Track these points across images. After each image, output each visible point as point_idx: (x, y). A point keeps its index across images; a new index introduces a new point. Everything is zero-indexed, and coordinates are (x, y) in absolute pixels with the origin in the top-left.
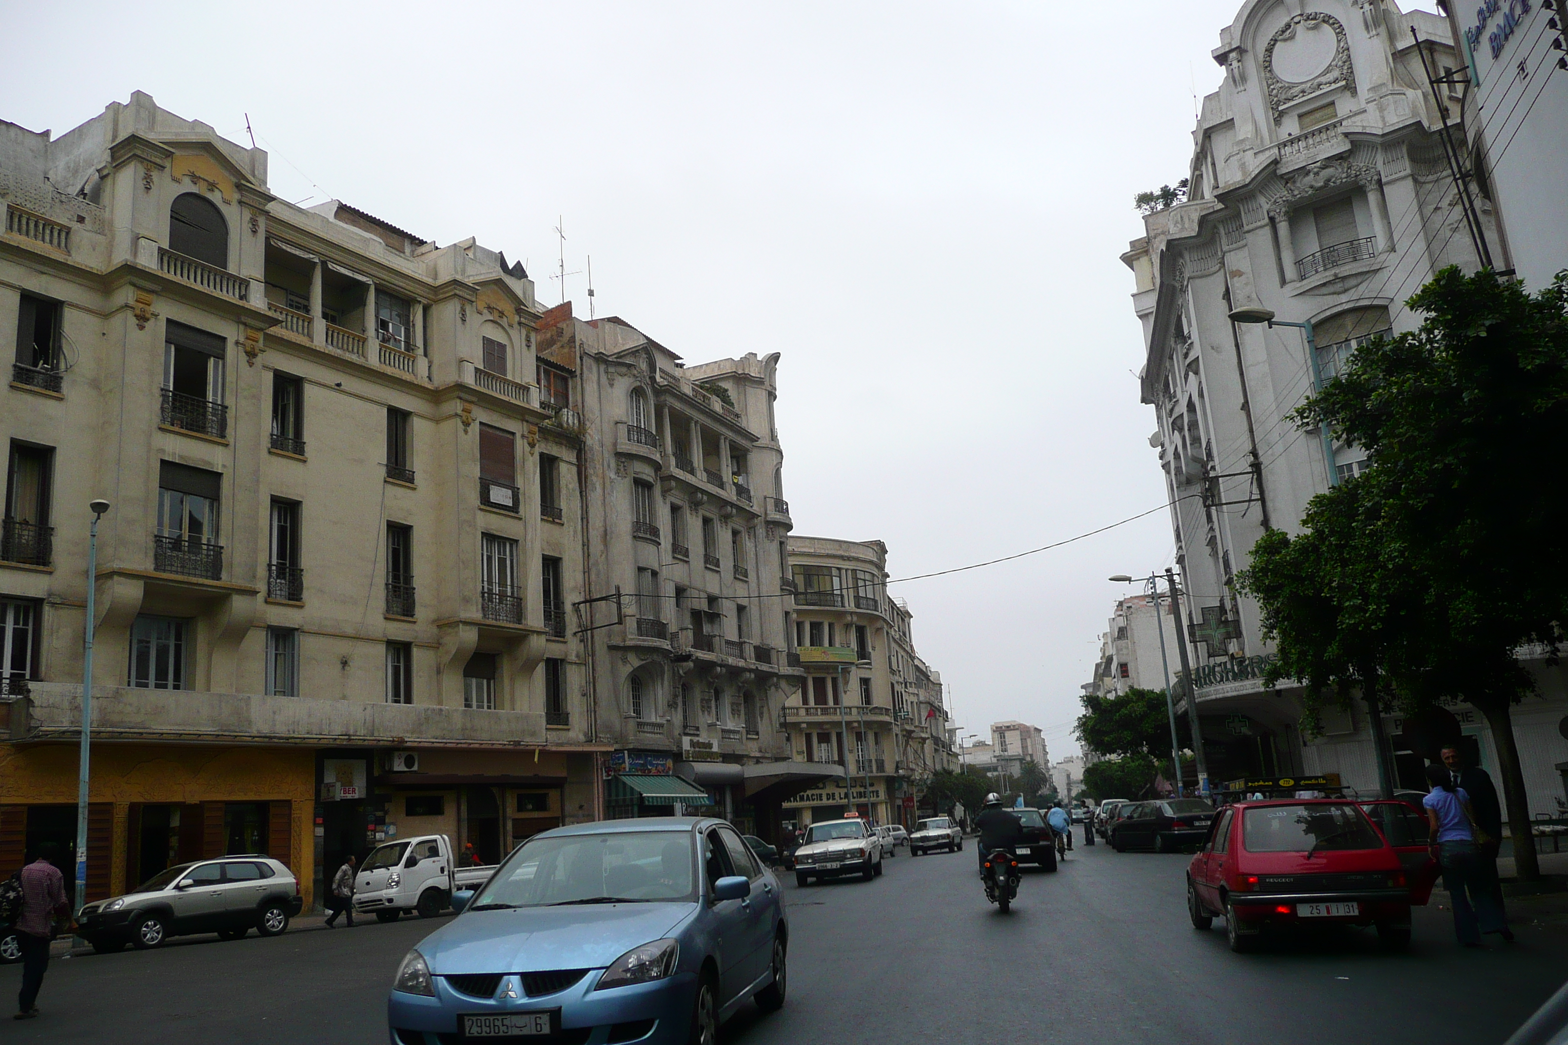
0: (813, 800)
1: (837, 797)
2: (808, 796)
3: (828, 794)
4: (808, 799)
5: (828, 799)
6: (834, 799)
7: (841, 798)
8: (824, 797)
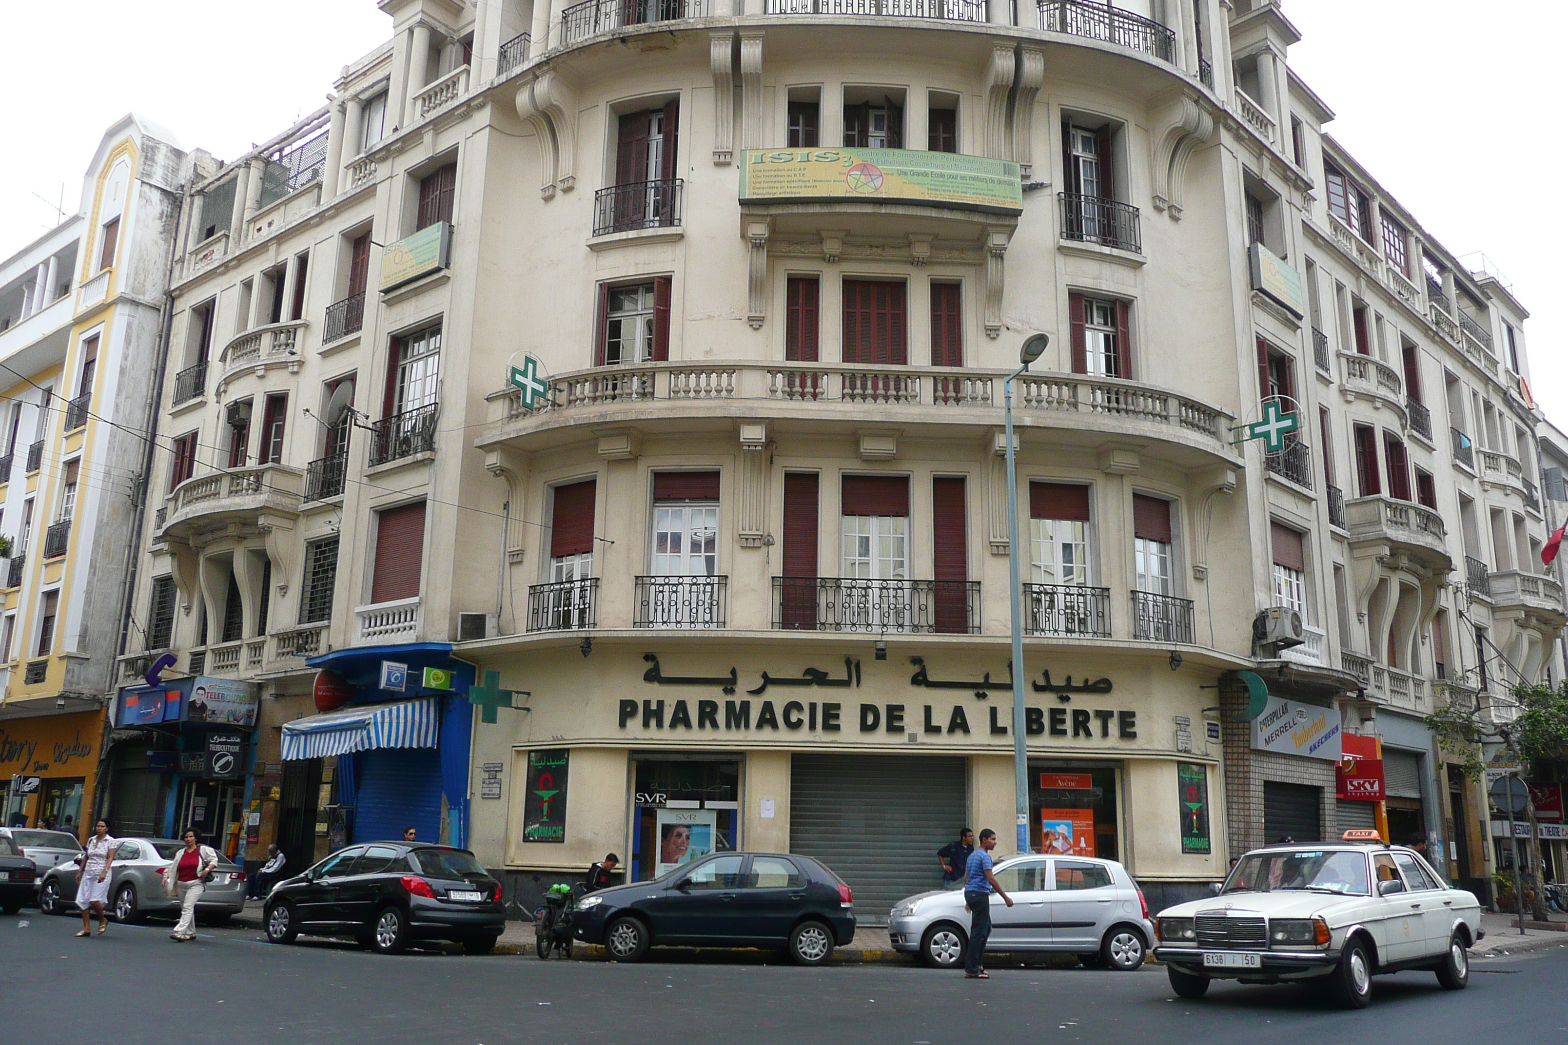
0: (795, 726)
1: (913, 721)
2: (768, 707)
3: (865, 709)
4: (767, 719)
5: (865, 728)
6: (893, 729)
7: (931, 729)
8: (849, 719)
